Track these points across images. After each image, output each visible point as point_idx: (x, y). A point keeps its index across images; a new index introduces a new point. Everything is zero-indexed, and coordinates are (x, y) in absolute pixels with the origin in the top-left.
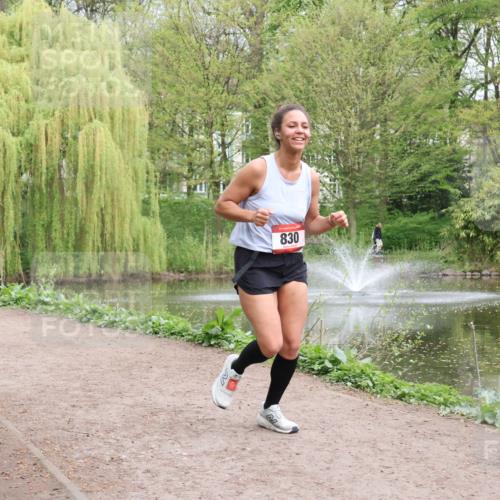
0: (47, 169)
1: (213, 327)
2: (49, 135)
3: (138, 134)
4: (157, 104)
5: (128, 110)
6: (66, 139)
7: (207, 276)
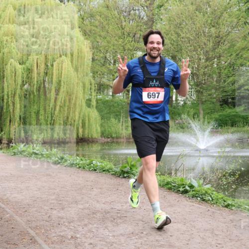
0: (37, 82)
1: (126, 167)
2: (39, 64)
3: (86, 64)
4: (97, 48)
5: (81, 51)
6: (47, 66)
7: (122, 140)
